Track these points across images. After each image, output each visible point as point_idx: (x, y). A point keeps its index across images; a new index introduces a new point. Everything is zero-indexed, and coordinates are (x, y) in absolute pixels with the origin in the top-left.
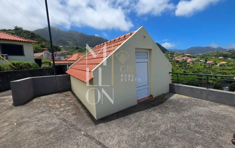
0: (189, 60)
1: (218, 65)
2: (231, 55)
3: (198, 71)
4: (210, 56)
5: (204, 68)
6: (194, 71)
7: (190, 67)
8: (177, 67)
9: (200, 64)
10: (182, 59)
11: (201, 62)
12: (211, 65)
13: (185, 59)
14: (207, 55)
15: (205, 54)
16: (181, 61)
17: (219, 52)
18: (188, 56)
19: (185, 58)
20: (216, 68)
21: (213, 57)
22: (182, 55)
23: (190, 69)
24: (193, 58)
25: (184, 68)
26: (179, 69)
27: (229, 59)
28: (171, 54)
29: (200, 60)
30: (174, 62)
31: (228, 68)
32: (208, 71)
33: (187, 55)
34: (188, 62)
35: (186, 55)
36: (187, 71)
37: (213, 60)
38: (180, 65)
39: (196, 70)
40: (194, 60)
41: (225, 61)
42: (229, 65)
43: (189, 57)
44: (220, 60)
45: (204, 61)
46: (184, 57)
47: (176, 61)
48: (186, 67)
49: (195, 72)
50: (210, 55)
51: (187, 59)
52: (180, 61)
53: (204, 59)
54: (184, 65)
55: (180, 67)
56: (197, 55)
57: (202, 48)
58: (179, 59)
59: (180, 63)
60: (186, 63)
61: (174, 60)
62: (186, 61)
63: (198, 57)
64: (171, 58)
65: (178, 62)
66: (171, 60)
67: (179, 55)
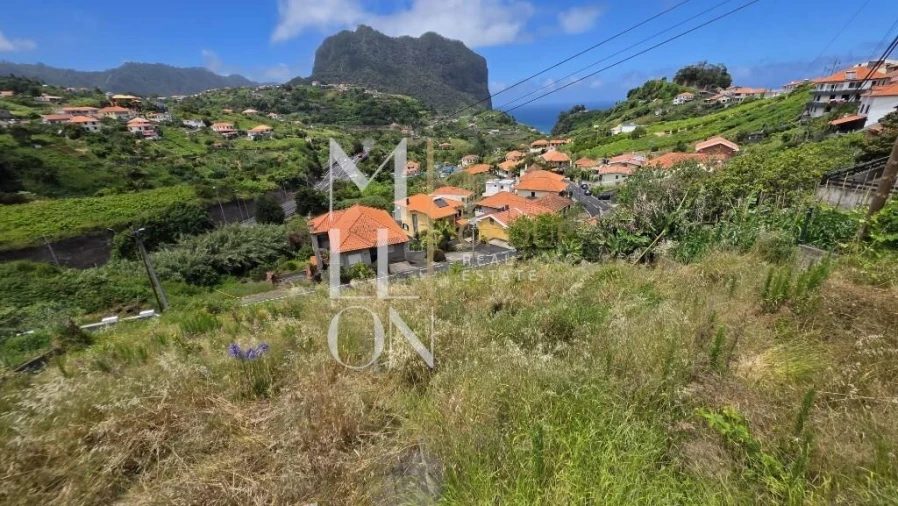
0: (136, 124)
1: (250, 137)
2: (273, 101)
3: (190, 164)
4: (215, 103)
5: (210, 151)
6: (176, 165)
7: (153, 154)
8: (83, 157)
9: (191, 135)
10: (100, 116)
11: (191, 127)
12: (230, 138)
13: (114, 117)
14: (205, 99)
15: (198, 99)
16: (99, 125)
17: (241, 93)
18: (126, 104)
19: (112, 113)
20: (246, 148)
21: (227, 110)
22: (90, 100)
23: (153, 159)
24: (152, 114)
25: (123, 156)
26: (99, 165)
27: (272, 114)
28: (16, 91)
29: (185, 122)
30: (54, 135)
31: (280, 143)
32: (228, 161)
33: (115, 97)
34: (134, 130)
35: (114, 100)
36: (144, 171)
37: (230, 121)
38: (101, 148)
39: (182, 161)
40: (158, 120)
41: (264, 123)
42: (278, 135)
43: (129, 106)
44: (249, 119)
45: (201, 124)
46: (107, 109)
47: (68, 127)
48: (132, 153)
49: (181, 167)
50: (213, 100)
51: (123, 117)
52: (89, 126)
53: (200, 117)
54: (118, 147)
55: (102, 155)
56: (166, 102)
57: (179, 72)
58: (80, 119)
59: (94, 135)
60: (125, 133)
61: (53, 121)
62: (125, 129)
63: (171, 109)
64: (25, 111)
65: (78, 132)
66: (32, 124)
67: (73, 95)
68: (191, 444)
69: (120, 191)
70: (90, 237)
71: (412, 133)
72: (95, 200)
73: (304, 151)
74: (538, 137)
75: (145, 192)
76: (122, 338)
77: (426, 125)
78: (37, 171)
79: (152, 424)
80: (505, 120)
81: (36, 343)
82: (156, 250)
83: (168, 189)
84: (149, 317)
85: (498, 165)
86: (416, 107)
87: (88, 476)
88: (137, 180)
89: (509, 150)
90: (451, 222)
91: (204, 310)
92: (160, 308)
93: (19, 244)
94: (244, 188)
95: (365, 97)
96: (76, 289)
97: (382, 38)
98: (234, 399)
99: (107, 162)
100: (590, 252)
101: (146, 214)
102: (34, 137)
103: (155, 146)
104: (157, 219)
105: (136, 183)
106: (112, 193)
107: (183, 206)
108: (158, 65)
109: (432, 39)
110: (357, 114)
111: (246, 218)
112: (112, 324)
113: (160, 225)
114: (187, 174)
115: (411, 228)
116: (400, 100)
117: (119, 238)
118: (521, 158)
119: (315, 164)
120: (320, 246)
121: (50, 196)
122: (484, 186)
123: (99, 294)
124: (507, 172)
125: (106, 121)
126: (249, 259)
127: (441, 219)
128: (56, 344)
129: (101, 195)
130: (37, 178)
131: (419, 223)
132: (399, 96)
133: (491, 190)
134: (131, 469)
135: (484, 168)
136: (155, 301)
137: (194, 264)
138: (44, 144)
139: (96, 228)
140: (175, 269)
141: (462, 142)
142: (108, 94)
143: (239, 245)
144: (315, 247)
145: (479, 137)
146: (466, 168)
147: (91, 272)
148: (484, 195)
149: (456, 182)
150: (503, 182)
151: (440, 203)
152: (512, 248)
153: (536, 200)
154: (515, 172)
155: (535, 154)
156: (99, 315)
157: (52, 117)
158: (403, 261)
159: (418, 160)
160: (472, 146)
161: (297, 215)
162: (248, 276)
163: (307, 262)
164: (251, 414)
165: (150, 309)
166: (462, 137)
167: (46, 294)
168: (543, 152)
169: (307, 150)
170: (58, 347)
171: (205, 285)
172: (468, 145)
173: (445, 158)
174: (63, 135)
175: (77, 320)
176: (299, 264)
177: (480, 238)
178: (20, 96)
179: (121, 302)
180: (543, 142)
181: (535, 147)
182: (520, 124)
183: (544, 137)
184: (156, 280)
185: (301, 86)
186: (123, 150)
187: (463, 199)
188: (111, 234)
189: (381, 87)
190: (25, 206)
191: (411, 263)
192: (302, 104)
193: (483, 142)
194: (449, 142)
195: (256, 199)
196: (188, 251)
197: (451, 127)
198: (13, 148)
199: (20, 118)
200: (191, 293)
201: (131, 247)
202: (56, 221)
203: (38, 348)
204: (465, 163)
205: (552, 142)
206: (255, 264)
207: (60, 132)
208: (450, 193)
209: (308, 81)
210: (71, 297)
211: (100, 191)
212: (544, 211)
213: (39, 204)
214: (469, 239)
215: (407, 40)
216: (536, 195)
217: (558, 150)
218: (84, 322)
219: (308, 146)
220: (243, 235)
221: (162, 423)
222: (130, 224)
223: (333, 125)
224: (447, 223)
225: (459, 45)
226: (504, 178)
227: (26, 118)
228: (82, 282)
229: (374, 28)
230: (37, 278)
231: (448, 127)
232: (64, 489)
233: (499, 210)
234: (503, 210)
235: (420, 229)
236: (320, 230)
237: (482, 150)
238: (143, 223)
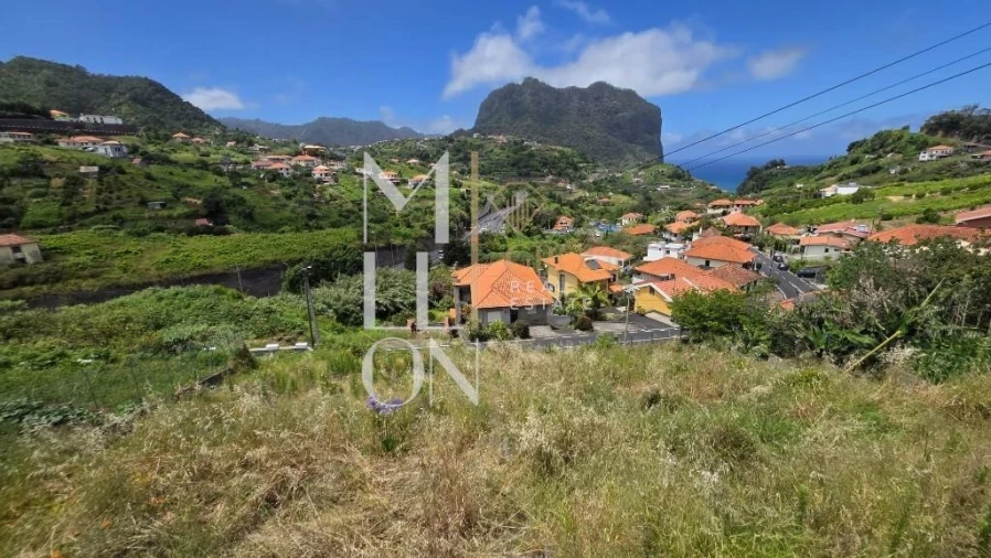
0: (319, 170)
1: (410, 185)
2: (435, 153)
3: (356, 208)
4: (385, 153)
5: (374, 197)
6: (344, 208)
7: (328, 197)
8: (275, 198)
9: (360, 182)
10: (293, 163)
11: (361, 175)
13: (303, 164)
14: (376, 149)
15: (371, 149)
16: (291, 171)
17: (408, 145)
18: (314, 153)
19: (302, 161)
21: (393, 160)
22: (287, 149)
23: (327, 203)
24: (332, 163)
25: (304, 199)
26: (286, 205)
27: (433, 164)
28: (238, 141)
29: (357, 170)
30: (258, 178)
32: (387, 207)
33: (307, 147)
34: (317, 176)
35: (305, 150)
36: (318, 213)
37: (395, 170)
38: (288, 190)
39: (350, 206)
40: (336, 168)
41: (424, 172)
43: (316, 155)
44: (412, 168)
46: (299, 157)
47: (268, 172)
48: (311, 196)
49: (348, 211)
50: (384, 150)
51: (310, 164)
52: (283, 171)
54: (302, 190)
55: (289, 197)
56: (345, 151)
57: (359, 125)
58: (277, 166)
59: (286, 179)
60: (309, 179)
61: (258, 167)
62: (309, 174)
63: (348, 158)
64: (242, 158)
65: (275, 176)
66: (244, 169)
67: (277, 145)
68: (322, 489)
69: (298, 230)
70: (268, 269)
71: (568, 187)
72: (278, 236)
73: (457, 201)
74: (718, 194)
75: (316, 232)
76: (279, 367)
77: (584, 179)
78: (240, 209)
79: (294, 461)
80: (678, 175)
81: (218, 360)
82: (317, 287)
83: (335, 230)
84: (303, 350)
85: (667, 226)
86: (576, 160)
87: (238, 500)
88: (312, 220)
89: (680, 209)
90: (603, 288)
91: (349, 350)
92: (312, 341)
93: (218, 269)
94: (399, 234)
95: (523, 149)
96: (252, 315)
97: (548, 89)
98: (364, 451)
99: (292, 204)
100: (782, 344)
101: (315, 253)
102: (244, 180)
103: (331, 190)
104: (323, 258)
105: (311, 223)
106: (291, 231)
107: (345, 248)
108: (345, 120)
109: (601, 89)
110: (513, 165)
111: (396, 263)
112: (274, 351)
113: (323, 263)
114: (352, 218)
115: (557, 289)
116: (559, 152)
117: (290, 272)
118: (694, 219)
119: (466, 215)
120: (461, 299)
121: (247, 230)
122: (646, 249)
123: (267, 322)
124: (676, 235)
125: (296, 167)
126: (393, 304)
127: (591, 283)
128: (230, 364)
129: (283, 232)
130: (240, 214)
131: (567, 284)
132: (560, 148)
133: (654, 253)
134: (271, 501)
135: (649, 228)
136: (309, 334)
137: (346, 302)
138: (249, 185)
139: (274, 262)
140: (330, 306)
141: (625, 198)
142: (301, 145)
143: (386, 289)
144: (456, 300)
145: (645, 193)
146: (626, 226)
147: (264, 302)
148: (645, 259)
149: (613, 241)
150: (670, 245)
151: (593, 264)
152: (676, 326)
153: (710, 271)
154: (686, 236)
155: (714, 216)
156: (264, 341)
157: (259, 163)
158: (545, 324)
159: (573, 215)
160: (636, 203)
161: (442, 265)
162: (390, 320)
163: (446, 313)
164: (378, 471)
165: (305, 341)
166: (625, 193)
167: (231, 317)
168: (724, 214)
169: (460, 200)
170: (231, 367)
171: (352, 323)
172: (631, 202)
173: (602, 214)
174: (264, 178)
175: (248, 343)
176: (439, 314)
177: (636, 309)
178: (239, 145)
179: (283, 331)
180: (726, 202)
181: (714, 207)
182: (696, 180)
183: (726, 197)
184: (313, 315)
185: (462, 138)
186: (305, 193)
187: (620, 263)
188: (285, 268)
189: (541, 138)
190: (227, 237)
191: (553, 328)
192: (461, 155)
193: (648, 199)
194: (609, 198)
195: (408, 246)
196: (343, 290)
197: (612, 181)
198: (228, 188)
199: (236, 163)
200: (341, 331)
201: (298, 281)
202: (246, 252)
203: (217, 365)
204: (625, 222)
205: (737, 202)
206: (398, 310)
207: (262, 176)
208: (606, 254)
209: (469, 133)
210: (247, 321)
211: (283, 228)
212: (720, 285)
213: (238, 236)
214: (622, 309)
215: (574, 90)
216: (711, 265)
217: (745, 212)
218: (253, 346)
219: (463, 197)
220: (391, 279)
221: (301, 462)
222: (301, 260)
223: (489, 176)
224: (598, 288)
225: (630, 94)
226: (671, 241)
227: (241, 164)
228: (257, 309)
229: (540, 80)
230: (225, 301)
231: (610, 182)
232: (219, 506)
233: (663, 279)
234: (667, 278)
235: (567, 292)
236: (463, 283)
237: (647, 207)
238: (311, 261)
